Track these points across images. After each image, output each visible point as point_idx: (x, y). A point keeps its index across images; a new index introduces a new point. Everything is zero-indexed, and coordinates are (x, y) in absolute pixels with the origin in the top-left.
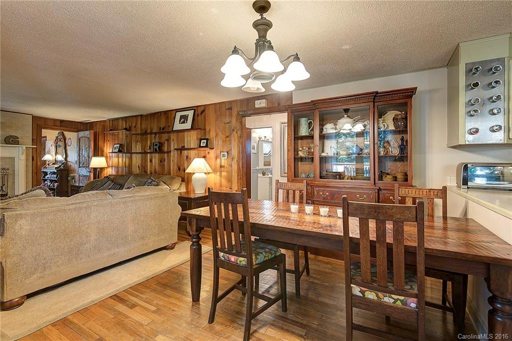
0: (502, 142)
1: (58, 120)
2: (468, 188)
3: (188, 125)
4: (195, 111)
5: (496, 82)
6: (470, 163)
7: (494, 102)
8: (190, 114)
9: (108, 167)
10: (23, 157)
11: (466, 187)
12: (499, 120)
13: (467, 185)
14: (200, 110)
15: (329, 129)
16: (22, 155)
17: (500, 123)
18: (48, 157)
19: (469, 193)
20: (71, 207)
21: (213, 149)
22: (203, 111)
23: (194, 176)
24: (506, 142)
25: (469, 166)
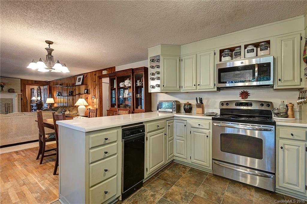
1: (33, 81)
3: (80, 83)
4: (83, 76)
8: (82, 77)
9: (55, 103)
10: (17, 98)
14: (85, 75)
15: (121, 85)
16: (16, 97)
18: (34, 98)
20: (3, 118)
21: (90, 94)
22: (86, 76)
23: (79, 107)
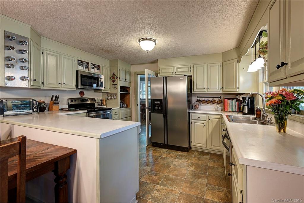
0: (27, 87)
2: (4, 116)
5: (25, 51)
6: (5, 99)
7: (23, 62)
11: (2, 115)
12: (25, 74)
13: (3, 114)
17: (26, 76)
19: (4, 119)
24: (29, 87)
25: (4, 101)
